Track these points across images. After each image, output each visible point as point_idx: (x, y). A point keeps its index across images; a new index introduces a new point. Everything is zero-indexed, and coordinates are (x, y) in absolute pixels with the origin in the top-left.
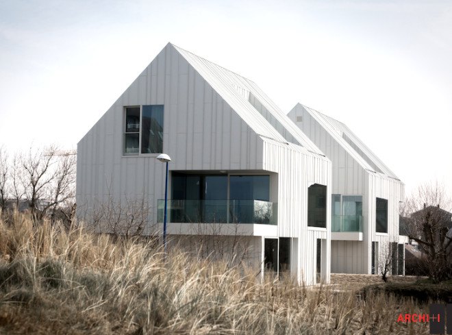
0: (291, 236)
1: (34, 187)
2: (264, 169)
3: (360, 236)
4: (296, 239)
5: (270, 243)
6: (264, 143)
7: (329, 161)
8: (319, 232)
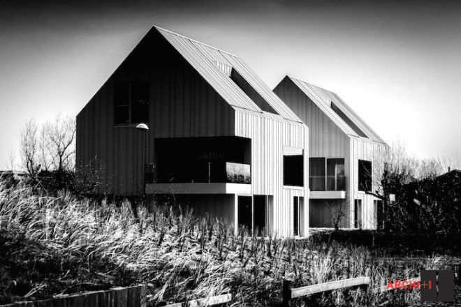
0: (266, 194)
1: (61, 156)
2: (236, 135)
3: (342, 194)
4: (271, 197)
5: (244, 200)
6: (236, 112)
7: (306, 127)
8: (296, 191)
